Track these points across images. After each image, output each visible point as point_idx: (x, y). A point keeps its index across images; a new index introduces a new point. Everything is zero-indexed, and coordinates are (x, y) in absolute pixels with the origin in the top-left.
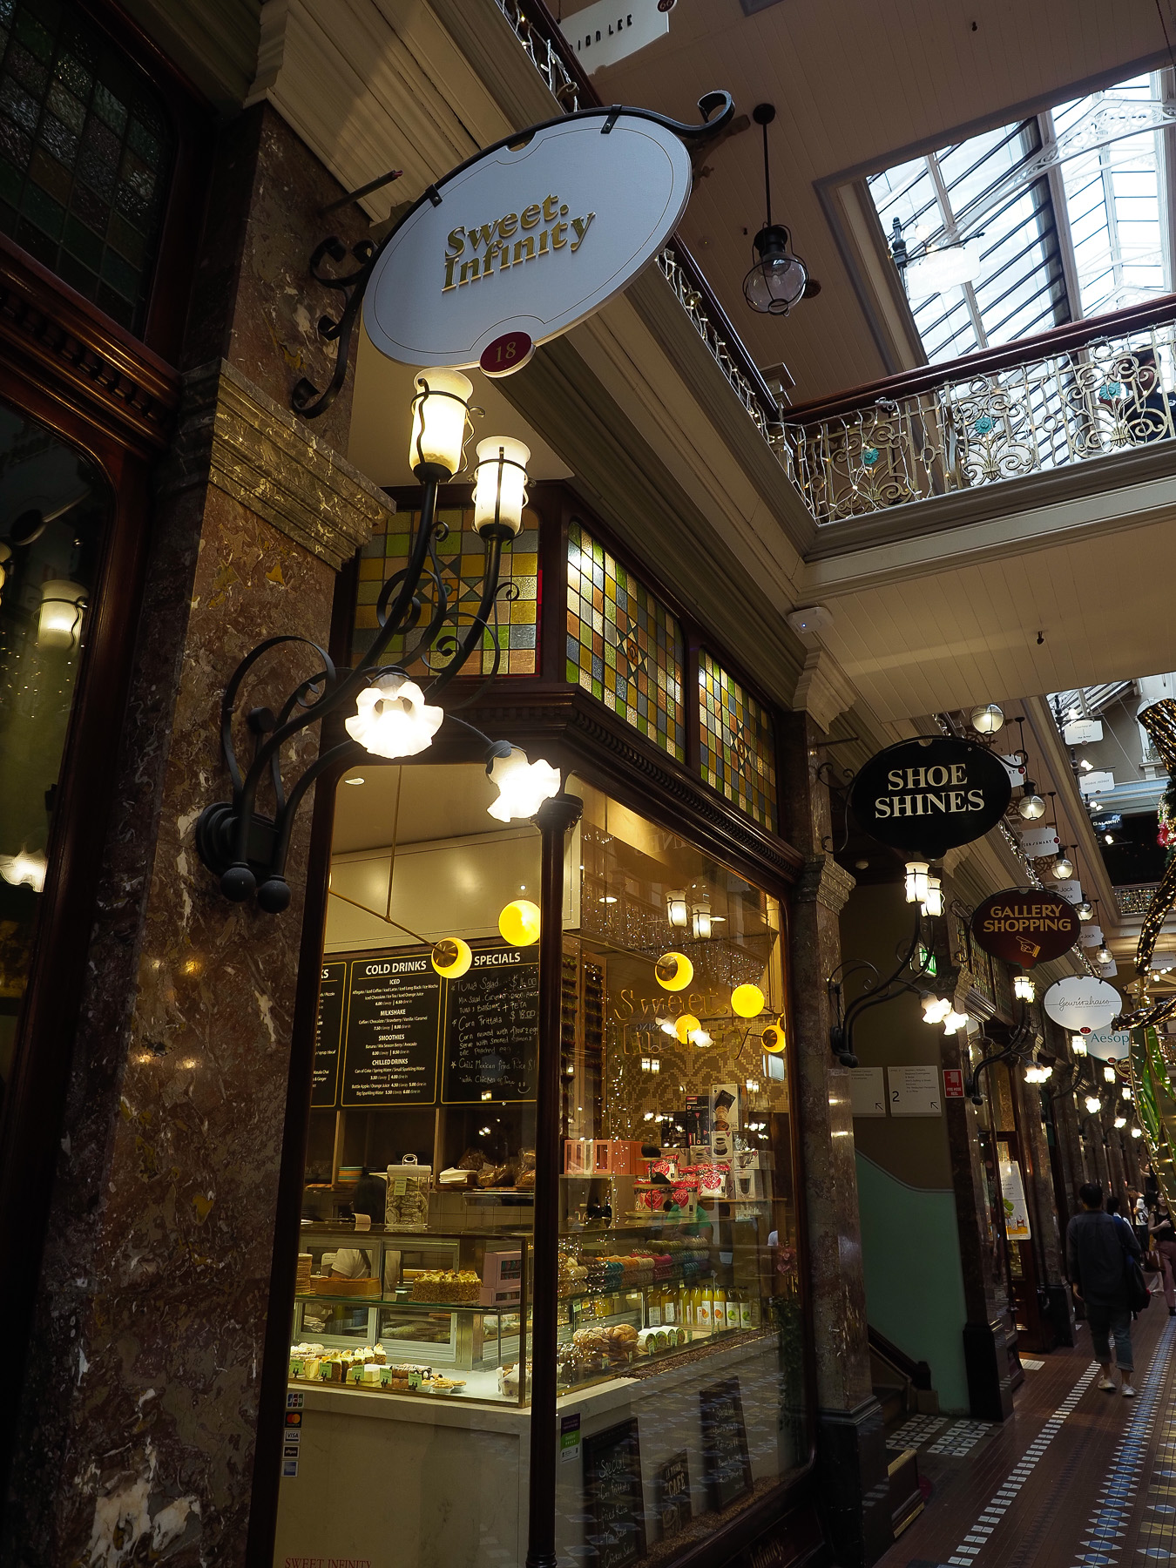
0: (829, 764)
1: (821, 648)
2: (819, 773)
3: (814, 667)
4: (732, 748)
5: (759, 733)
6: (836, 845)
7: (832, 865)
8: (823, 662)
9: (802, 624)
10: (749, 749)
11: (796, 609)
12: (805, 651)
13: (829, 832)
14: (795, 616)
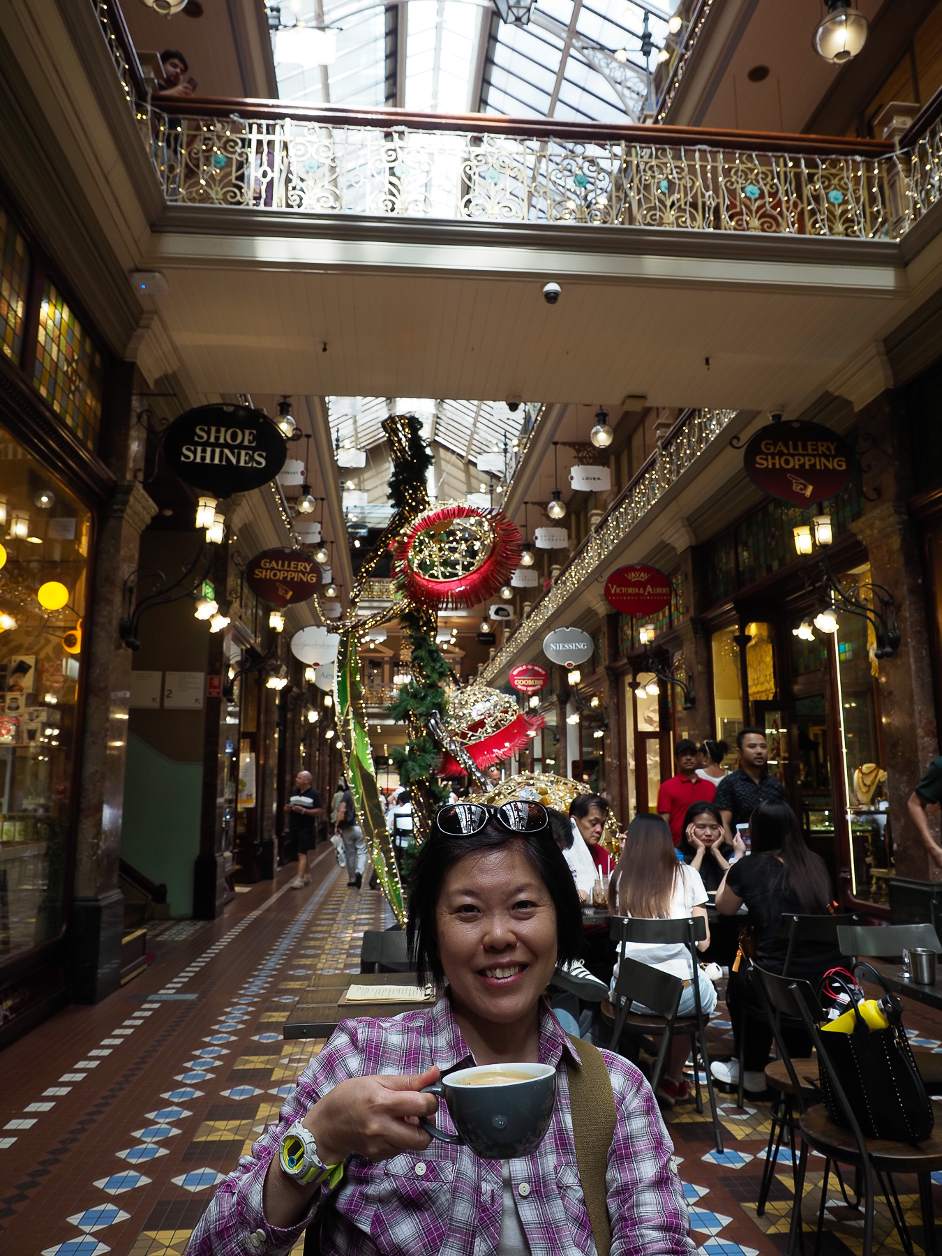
0: (149, 411)
1: (155, 312)
2: (140, 416)
3: (147, 327)
4: (66, 373)
5: (92, 369)
6: (146, 477)
7: (139, 490)
8: (156, 324)
9: (142, 285)
10: (81, 379)
11: (138, 270)
12: (142, 311)
13: (141, 465)
14: (137, 276)
